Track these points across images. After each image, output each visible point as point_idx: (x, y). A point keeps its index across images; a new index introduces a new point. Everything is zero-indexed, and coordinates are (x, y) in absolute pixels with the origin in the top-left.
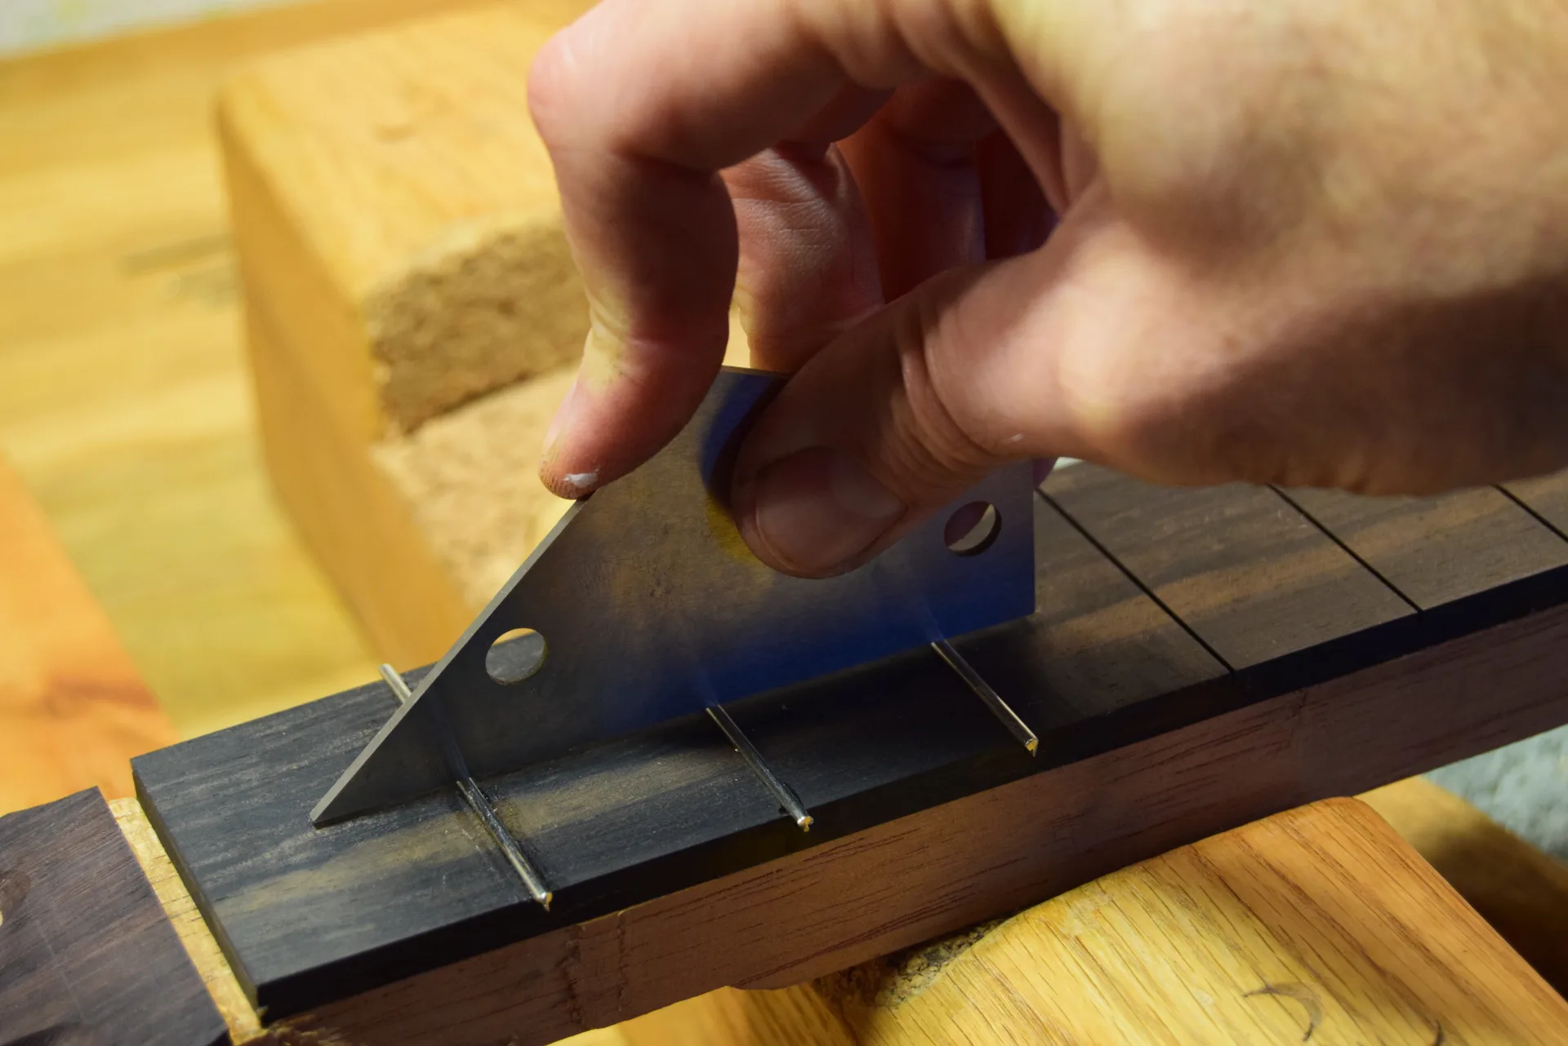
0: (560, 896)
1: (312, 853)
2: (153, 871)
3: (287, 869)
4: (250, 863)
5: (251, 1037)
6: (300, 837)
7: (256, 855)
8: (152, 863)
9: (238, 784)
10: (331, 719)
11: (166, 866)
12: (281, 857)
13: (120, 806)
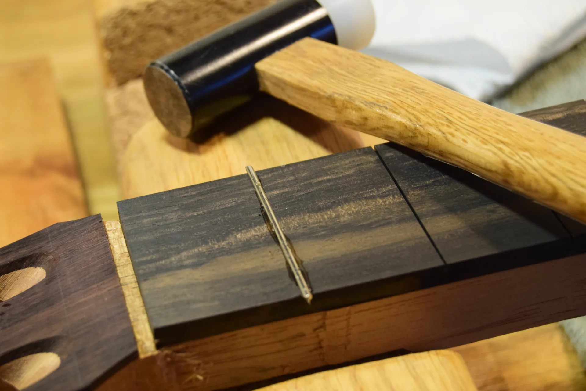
0: (316, 297)
1: (195, 260)
2: (119, 260)
3: (181, 267)
4: (163, 262)
5: (150, 354)
6: (191, 251)
7: (168, 258)
8: (120, 256)
9: (166, 220)
10: (218, 191)
11: (126, 258)
12: (180, 260)
13: (111, 225)
